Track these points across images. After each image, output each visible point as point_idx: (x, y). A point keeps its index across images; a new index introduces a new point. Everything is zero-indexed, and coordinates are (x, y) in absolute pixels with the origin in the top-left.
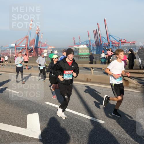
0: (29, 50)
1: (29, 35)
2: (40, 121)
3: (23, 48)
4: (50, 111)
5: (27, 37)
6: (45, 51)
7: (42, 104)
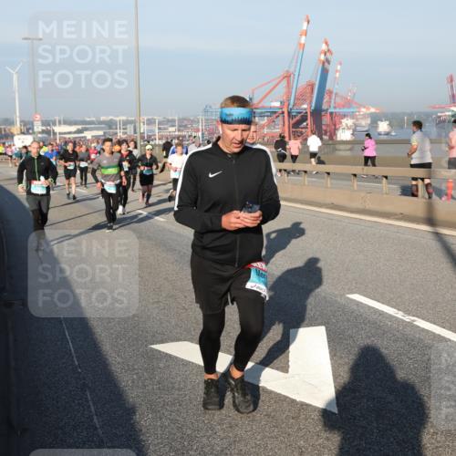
0: (295, 120)
1: (296, 67)
2: (330, 353)
3: (273, 113)
4: (366, 324)
5: (288, 76)
6: (347, 122)
7: (339, 299)
